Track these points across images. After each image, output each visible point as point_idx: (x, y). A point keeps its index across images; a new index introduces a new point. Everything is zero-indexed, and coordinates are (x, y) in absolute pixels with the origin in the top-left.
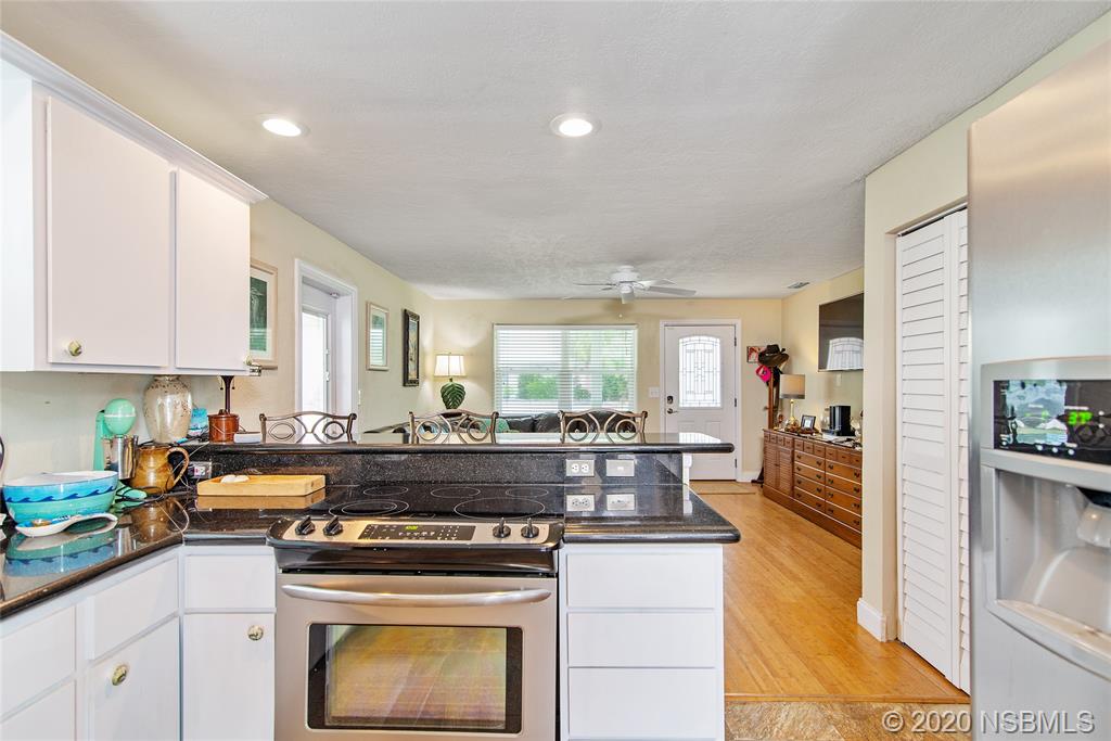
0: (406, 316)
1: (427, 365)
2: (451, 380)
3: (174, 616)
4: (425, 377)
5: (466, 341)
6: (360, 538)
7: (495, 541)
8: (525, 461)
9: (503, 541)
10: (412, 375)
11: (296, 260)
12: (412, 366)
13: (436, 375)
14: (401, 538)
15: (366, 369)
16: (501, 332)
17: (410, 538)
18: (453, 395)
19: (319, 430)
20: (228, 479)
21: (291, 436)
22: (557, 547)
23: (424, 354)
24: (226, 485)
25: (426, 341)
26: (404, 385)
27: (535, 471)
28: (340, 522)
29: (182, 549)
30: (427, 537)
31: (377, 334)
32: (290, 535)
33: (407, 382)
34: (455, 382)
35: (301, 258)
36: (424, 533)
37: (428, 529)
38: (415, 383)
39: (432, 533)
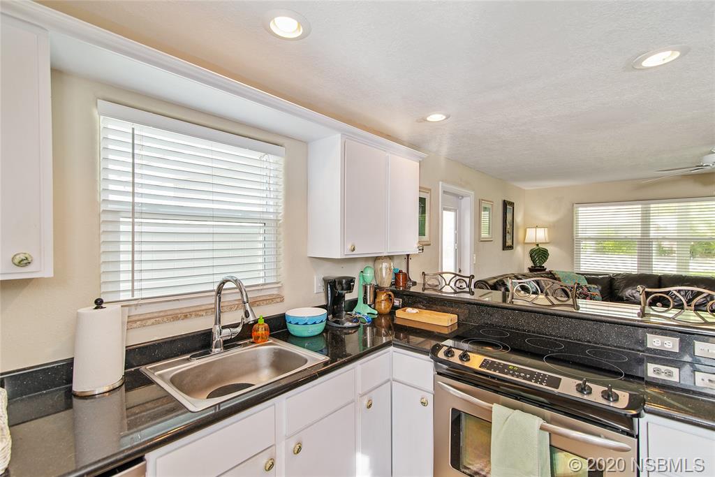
0: (505, 204)
1: (519, 234)
2: (538, 245)
3: (389, 380)
4: (518, 243)
5: (550, 218)
6: (480, 367)
7: (578, 395)
8: (604, 327)
9: (585, 397)
10: (509, 243)
11: (441, 183)
12: (508, 237)
13: (526, 242)
14: (506, 374)
15: (479, 241)
16: (580, 209)
17: (513, 375)
18: (539, 255)
19: (452, 284)
20: (409, 310)
21: (437, 286)
22: (638, 416)
23: (518, 228)
24: (409, 314)
25: (519, 219)
26: (503, 250)
27: (614, 339)
28: (469, 353)
29: (392, 348)
30: (524, 378)
31: (485, 216)
32: (441, 355)
33: (506, 247)
34: (540, 246)
35: (442, 181)
36: (522, 374)
37: (526, 372)
38: (511, 247)
39: (528, 376)
